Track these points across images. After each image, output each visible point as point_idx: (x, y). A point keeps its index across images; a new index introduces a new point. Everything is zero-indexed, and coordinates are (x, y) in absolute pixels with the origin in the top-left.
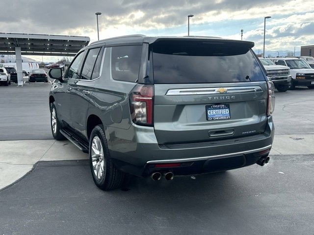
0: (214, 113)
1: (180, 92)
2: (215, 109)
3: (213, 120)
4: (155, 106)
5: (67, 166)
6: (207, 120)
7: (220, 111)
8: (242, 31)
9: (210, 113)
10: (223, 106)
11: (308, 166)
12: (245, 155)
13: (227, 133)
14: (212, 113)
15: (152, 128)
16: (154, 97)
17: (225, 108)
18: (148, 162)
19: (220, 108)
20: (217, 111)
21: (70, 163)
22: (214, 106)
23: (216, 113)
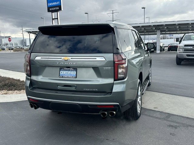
0: (65, 73)
1: (41, 58)
2: (66, 70)
3: (63, 77)
4: (31, 65)
6: (59, 77)
7: (69, 72)
9: (62, 72)
10: (72, 69)
13: (72, 87)
14: (63, 73)
16: (30, 60)
17: (73, 71)
19: (69, 70)
20: (67, 72)
23: (66, 73)
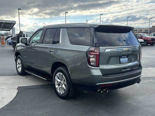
1: (111, 50)
3: (122, 63)
4: (100, 57)
5: (35, 88)
6: (120, 63)
7: (125, 59)
8: (87, 20)
9: (121, 60)
10: (126, 56)
11: (147, 83)
12: (135, 79)
15: (99, 68)
16: (99, 53)
18: (97, 84)
21: (36, 87)
22: (122, 57)
23: (123, 60)
